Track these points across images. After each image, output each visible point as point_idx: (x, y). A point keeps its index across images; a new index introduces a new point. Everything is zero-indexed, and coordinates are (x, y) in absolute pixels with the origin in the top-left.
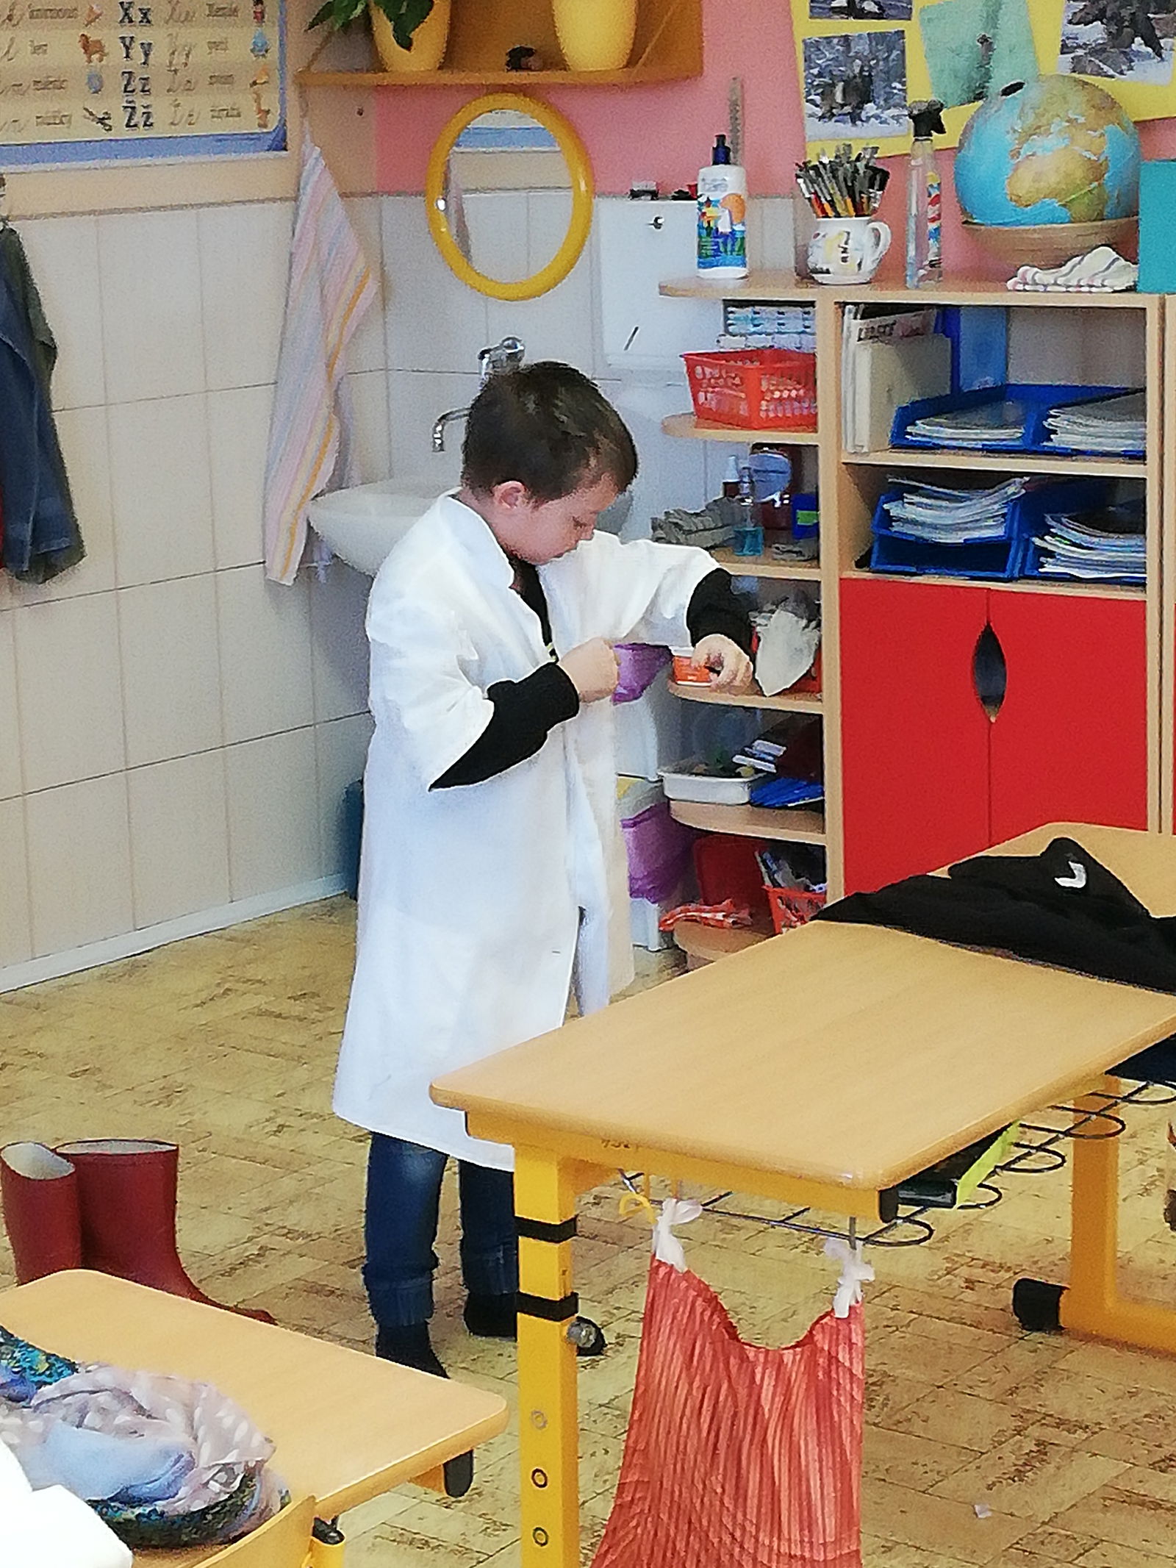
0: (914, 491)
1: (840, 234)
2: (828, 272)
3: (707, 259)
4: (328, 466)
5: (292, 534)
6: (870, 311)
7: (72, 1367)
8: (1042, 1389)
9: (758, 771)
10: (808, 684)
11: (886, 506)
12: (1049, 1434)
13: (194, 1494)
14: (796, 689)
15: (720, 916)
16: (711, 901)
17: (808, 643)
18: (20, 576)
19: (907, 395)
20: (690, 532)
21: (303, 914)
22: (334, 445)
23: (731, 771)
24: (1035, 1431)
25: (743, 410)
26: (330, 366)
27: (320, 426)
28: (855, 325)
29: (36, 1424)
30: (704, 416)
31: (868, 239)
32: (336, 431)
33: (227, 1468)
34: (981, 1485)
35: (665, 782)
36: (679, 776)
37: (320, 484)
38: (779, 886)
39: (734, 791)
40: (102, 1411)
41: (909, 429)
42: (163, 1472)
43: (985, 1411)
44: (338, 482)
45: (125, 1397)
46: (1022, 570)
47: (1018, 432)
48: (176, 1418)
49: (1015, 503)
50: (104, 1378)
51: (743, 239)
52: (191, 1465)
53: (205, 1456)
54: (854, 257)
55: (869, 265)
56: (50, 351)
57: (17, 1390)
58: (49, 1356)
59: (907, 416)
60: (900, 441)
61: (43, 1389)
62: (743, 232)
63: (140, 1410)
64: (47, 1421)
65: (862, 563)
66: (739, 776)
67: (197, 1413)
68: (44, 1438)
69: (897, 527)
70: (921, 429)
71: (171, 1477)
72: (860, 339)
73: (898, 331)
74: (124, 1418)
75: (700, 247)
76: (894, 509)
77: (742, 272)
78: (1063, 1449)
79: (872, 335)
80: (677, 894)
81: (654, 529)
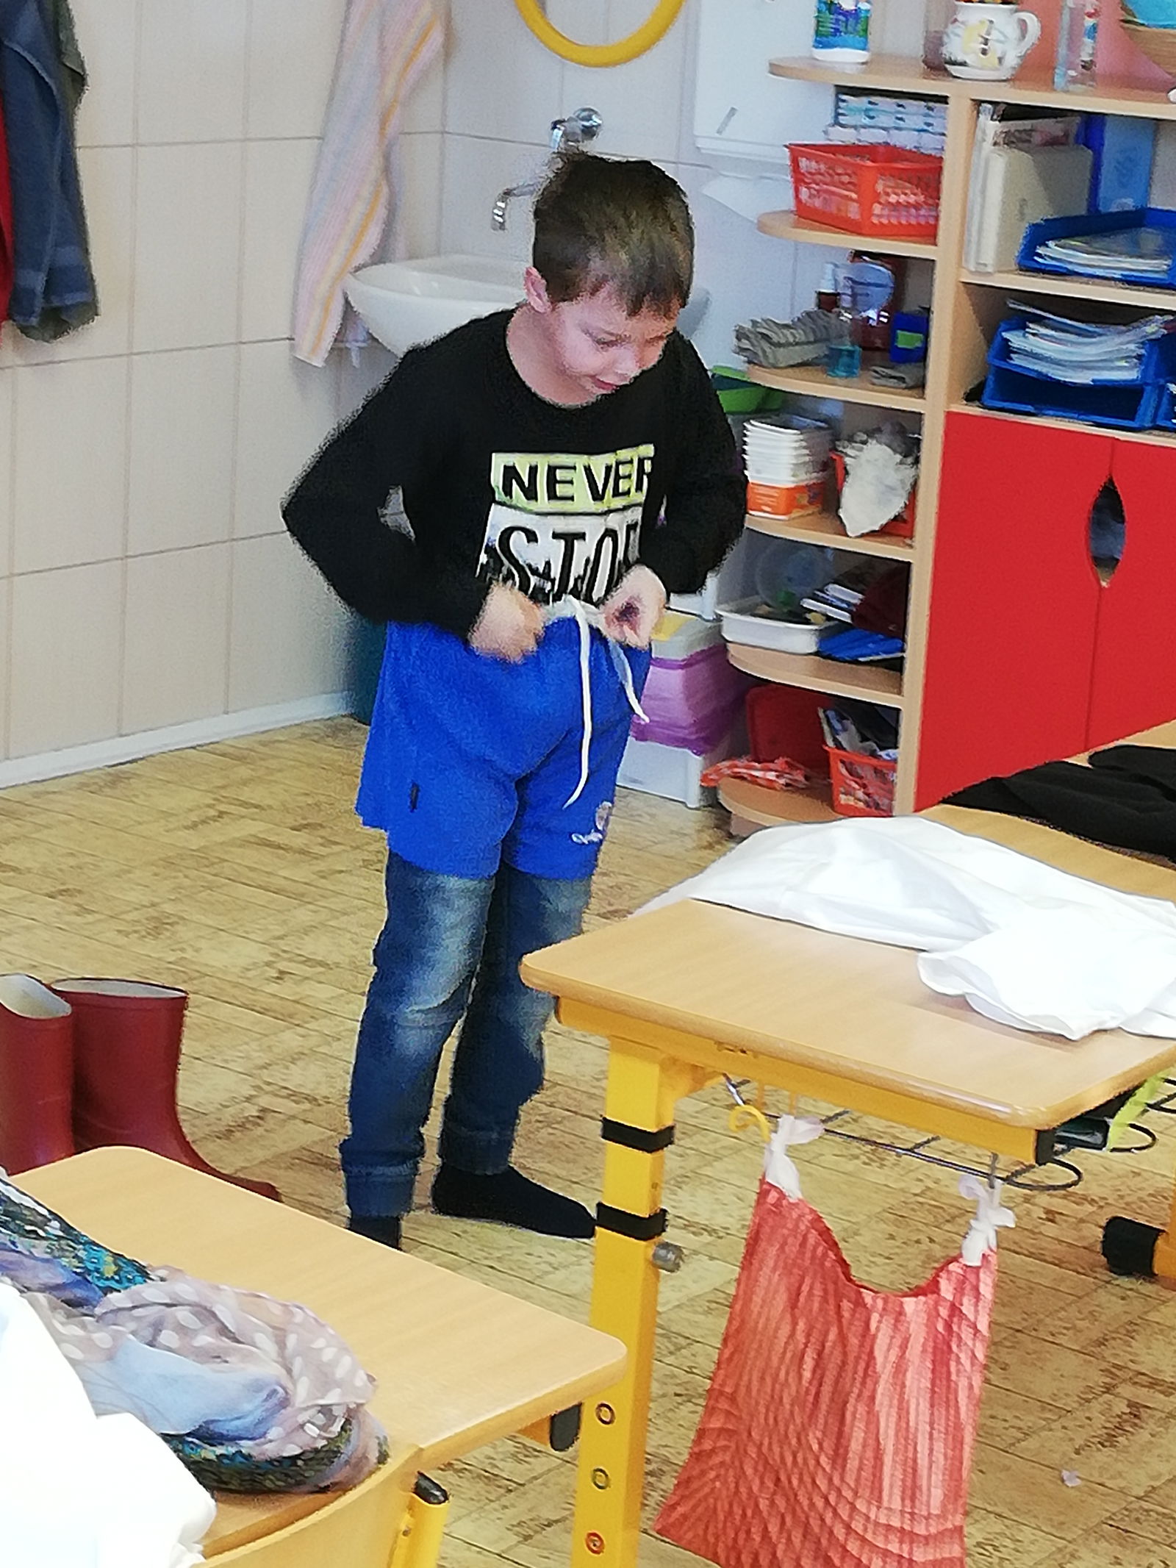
0: (1039, 320)
1: (982, 22)
2: (963, 64)
3: (824, 38)
4: (373, 237)
5: (326, 310)
6: (1009, 112)
7: (143, 1272)
8: (1133, 1343)
9: (829, 618)
10: (899, 527)
11: (1006, 335)
12: (1143, 1395)
13: (288, 1437)
14: (885, 532)
15: (771, 776)
16: (763, 759)
17: (902, 481)
18: (25, 331)
19: (1040, 212)
20: (779, 345)
21: (304, 736)
22: (381, 212)
23: (799, 616)
24: (1126, 1390)
25: (853, 212)
26: (383, 123)
27: (366, 191)
28: (991, 127)
29: (102, 1337)
30: (806, 215)
31: (1012, 31)
32: (383, 200)
33: (326, 1410)
34: (1069, 1449)
35: (724, 623)
36: (738, 617)
37: (362, 256)
38: (844, 749)
39: (801, 639)
40: (181, 1329)
41: (1040, 250)
42: (252, 1408)
43: (1072, 1363)
44: (381, 256)
45: (206, 1314)
46: (1154, 420)
47: (1163, 264)
48: (265, 1342)
49: (1152, 343)
50: (184, 1290)
51: (867, 18)
52: (285, 1403)
53: (302, 1393)
54: (996, 49)
55: (1012, 60)
56: (79, 80)
57: (79, 1293)
58: (117, 1256)
59: (1039, 234)
60: (1028, 263)
61: (109, 1296)
62: (868, 11)
63: (224, 1331)
64: (116, 1337)
65: (973, 396)
66: (807, 622)
67: (292, 1340)
68: (110, 1356)
69: (1017, 360)
70: (1053, 251)
71: (258, 1414)
72: (995, 144)
73: (1037, 138)
74: (206, 1339)
75: (819, 23)
76: (1015, 339)
77: (861, 56)
78: (1159, 1414)
79: (1010, 140)
80: (724, 746)
81: (738, 338)
